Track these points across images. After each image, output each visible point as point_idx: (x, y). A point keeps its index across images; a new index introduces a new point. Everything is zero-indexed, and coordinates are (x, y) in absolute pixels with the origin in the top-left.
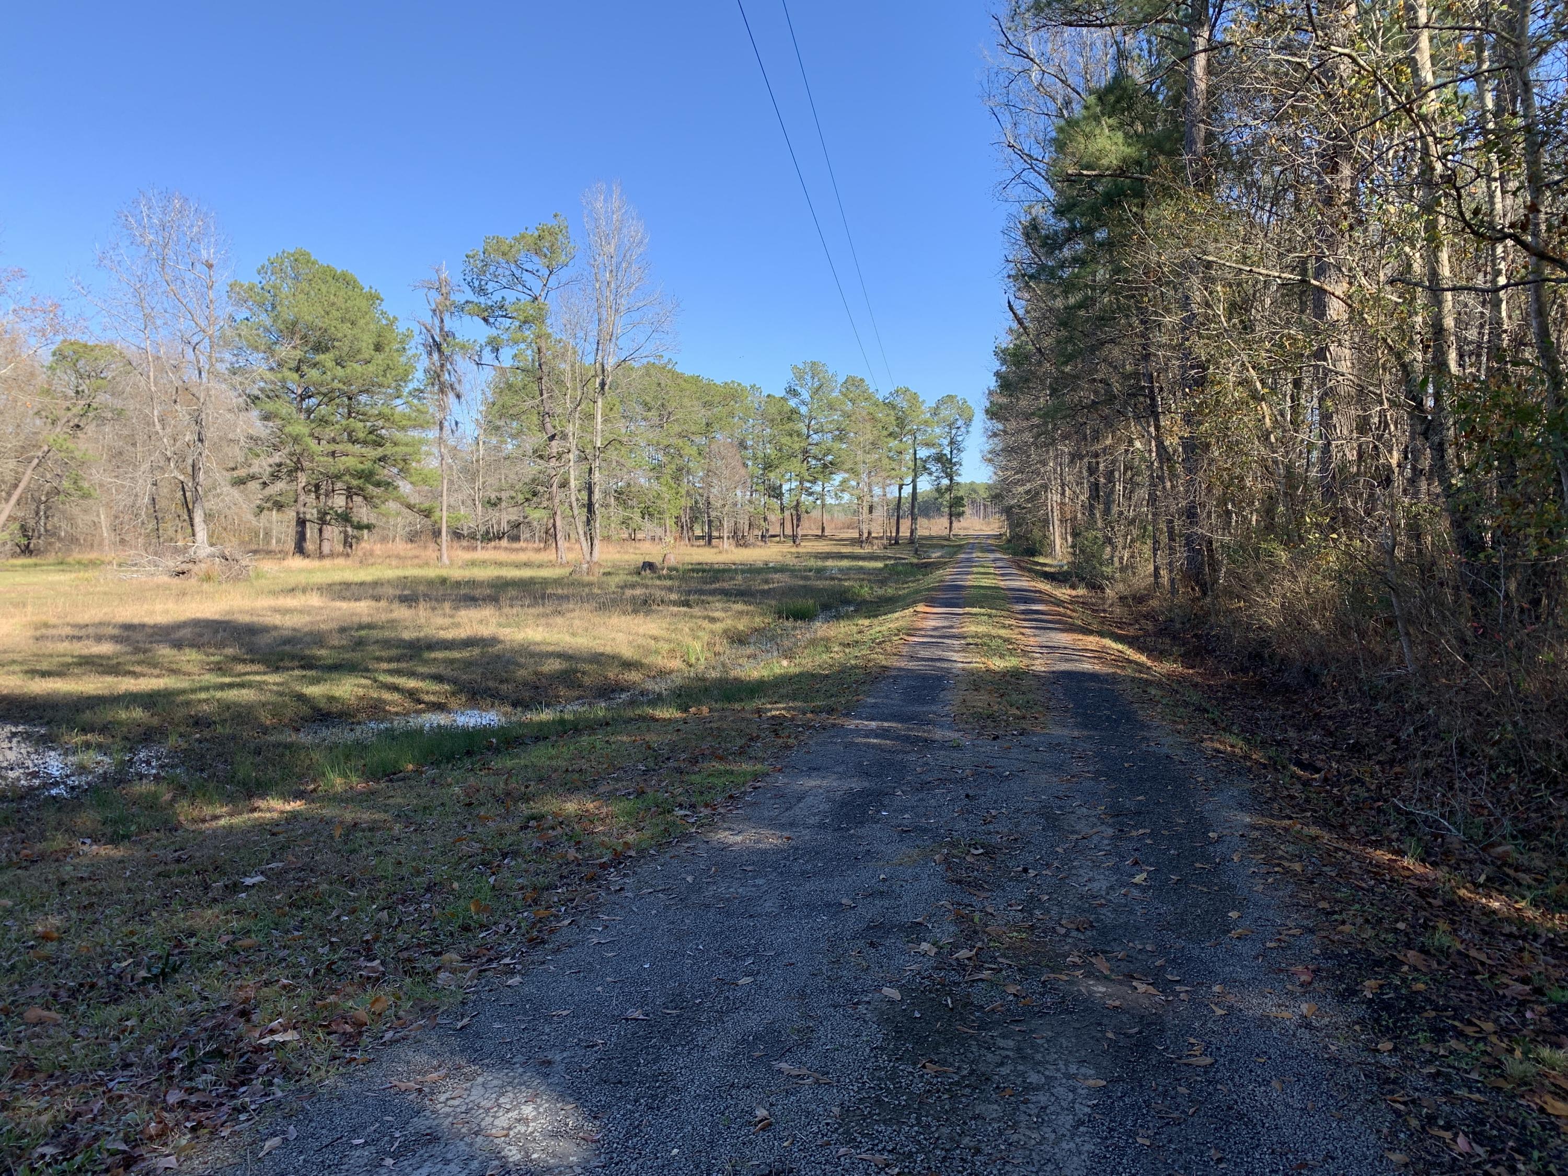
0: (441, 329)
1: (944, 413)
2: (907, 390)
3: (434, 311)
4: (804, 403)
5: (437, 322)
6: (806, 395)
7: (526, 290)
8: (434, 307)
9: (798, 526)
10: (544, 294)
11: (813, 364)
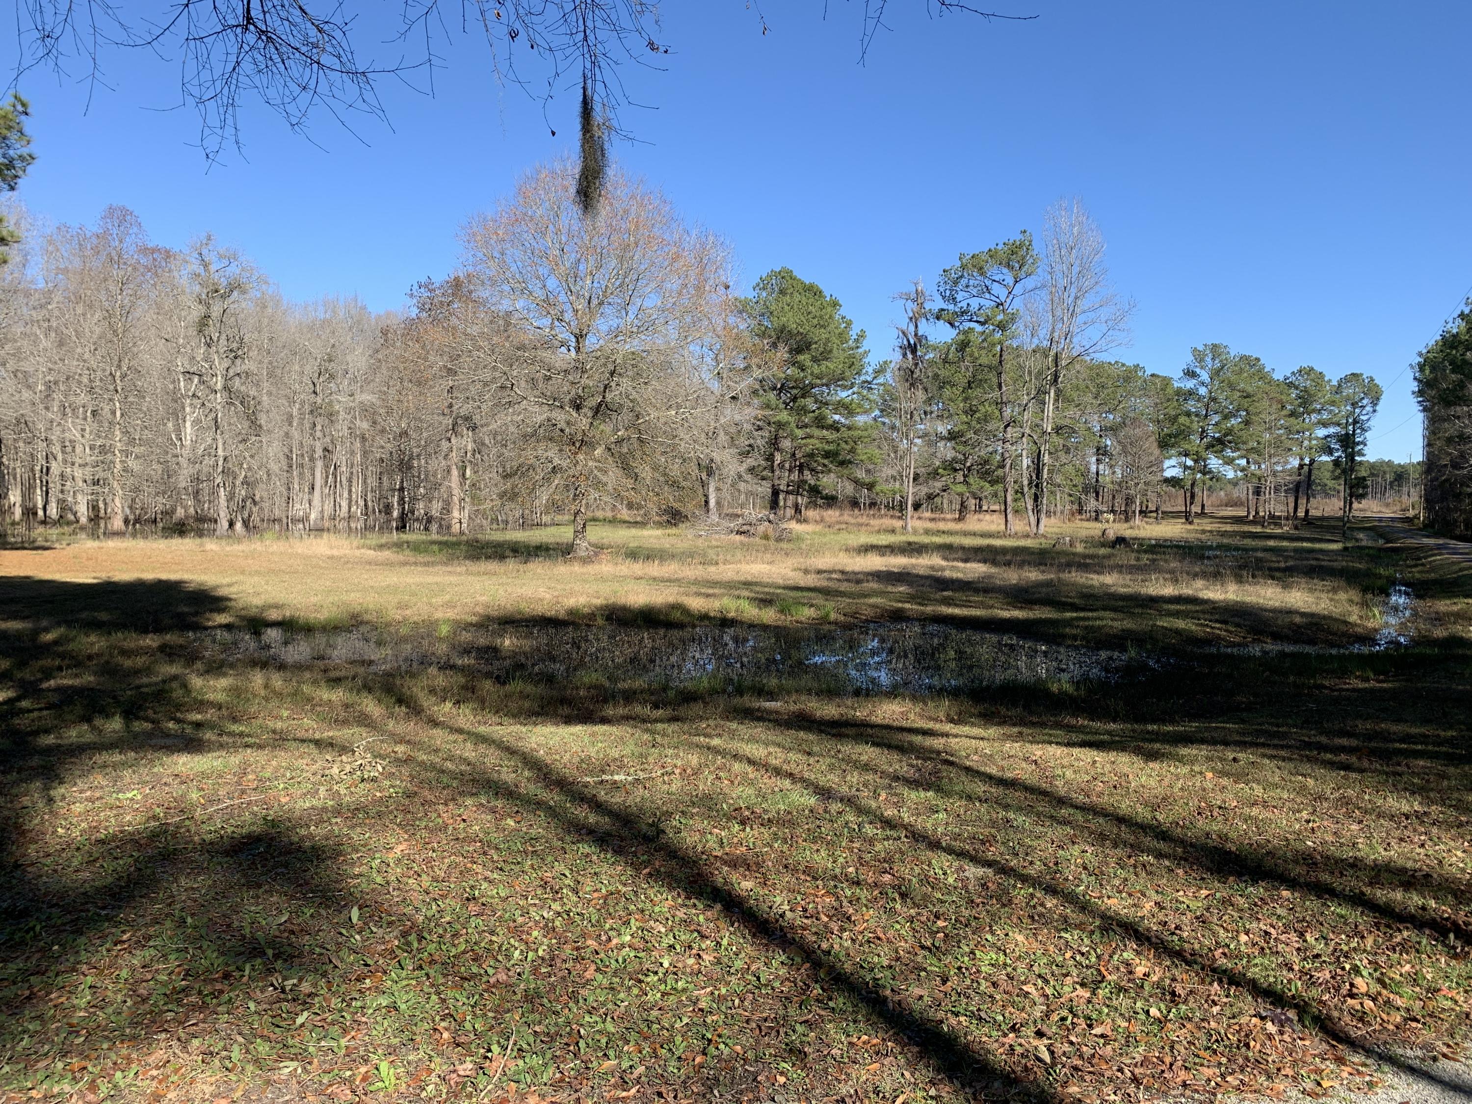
0: (916, 335)
1: (1348, 391)
2: (1312, 369)
3: (911, 319)
4: (1203, 384)
5: (912, 328)
6: (1205, 376)
7: (993, 298)
8: (911, 315)
9: (1191, 503)
10: (1009, 301)
11: (1215, 346)
